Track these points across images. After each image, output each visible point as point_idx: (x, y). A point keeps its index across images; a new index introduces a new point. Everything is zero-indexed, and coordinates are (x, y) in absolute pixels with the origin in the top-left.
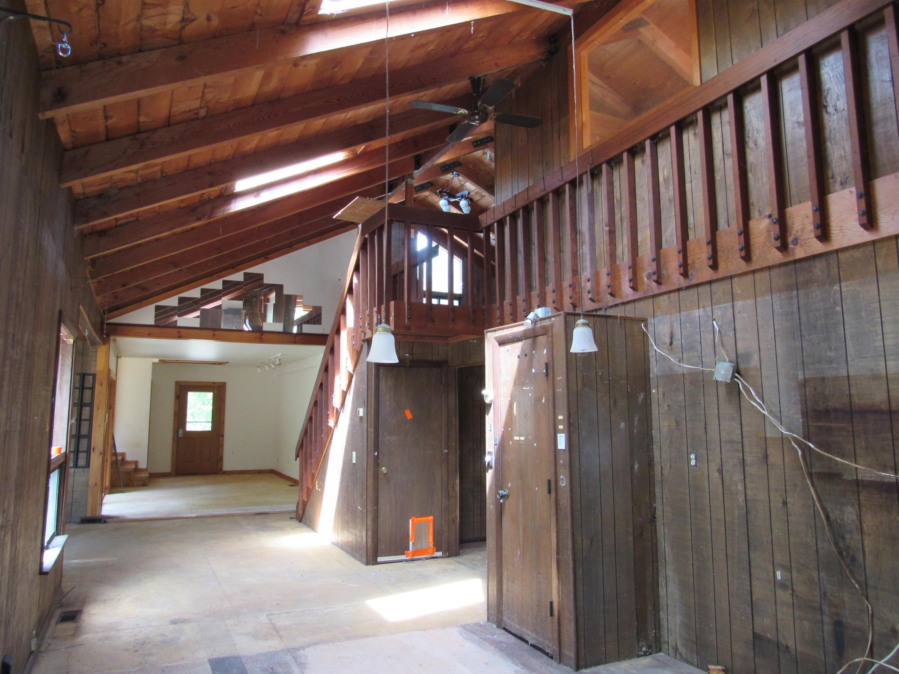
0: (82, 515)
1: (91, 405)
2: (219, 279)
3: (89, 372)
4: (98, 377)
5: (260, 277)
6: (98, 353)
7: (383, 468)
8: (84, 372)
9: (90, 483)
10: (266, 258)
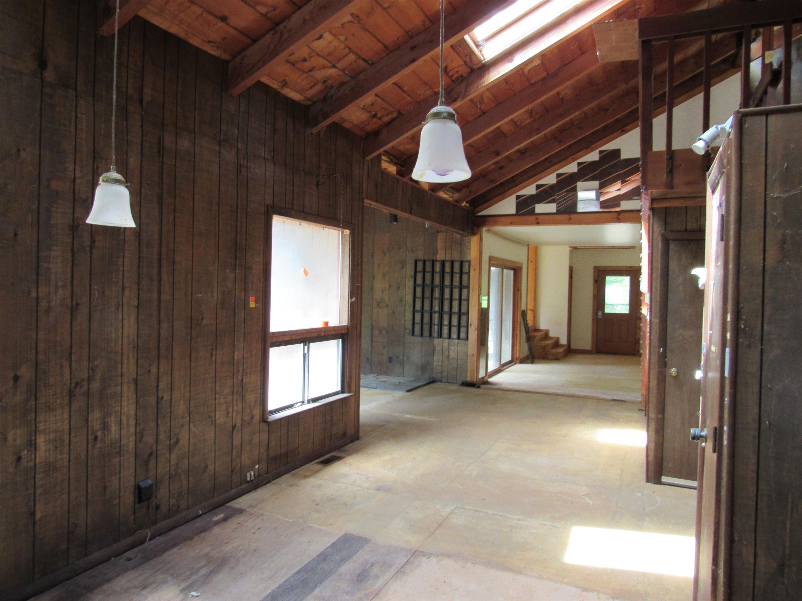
0: (463, 379)
1: (468, 287)
2: (574, 161)
3: (465, 259)
4: (472, 264)
5: (617, 152)
6: (472, 243)
7: (673, 369)
8: (462, 259)
9: (469, 353)
10: (623, 131)
